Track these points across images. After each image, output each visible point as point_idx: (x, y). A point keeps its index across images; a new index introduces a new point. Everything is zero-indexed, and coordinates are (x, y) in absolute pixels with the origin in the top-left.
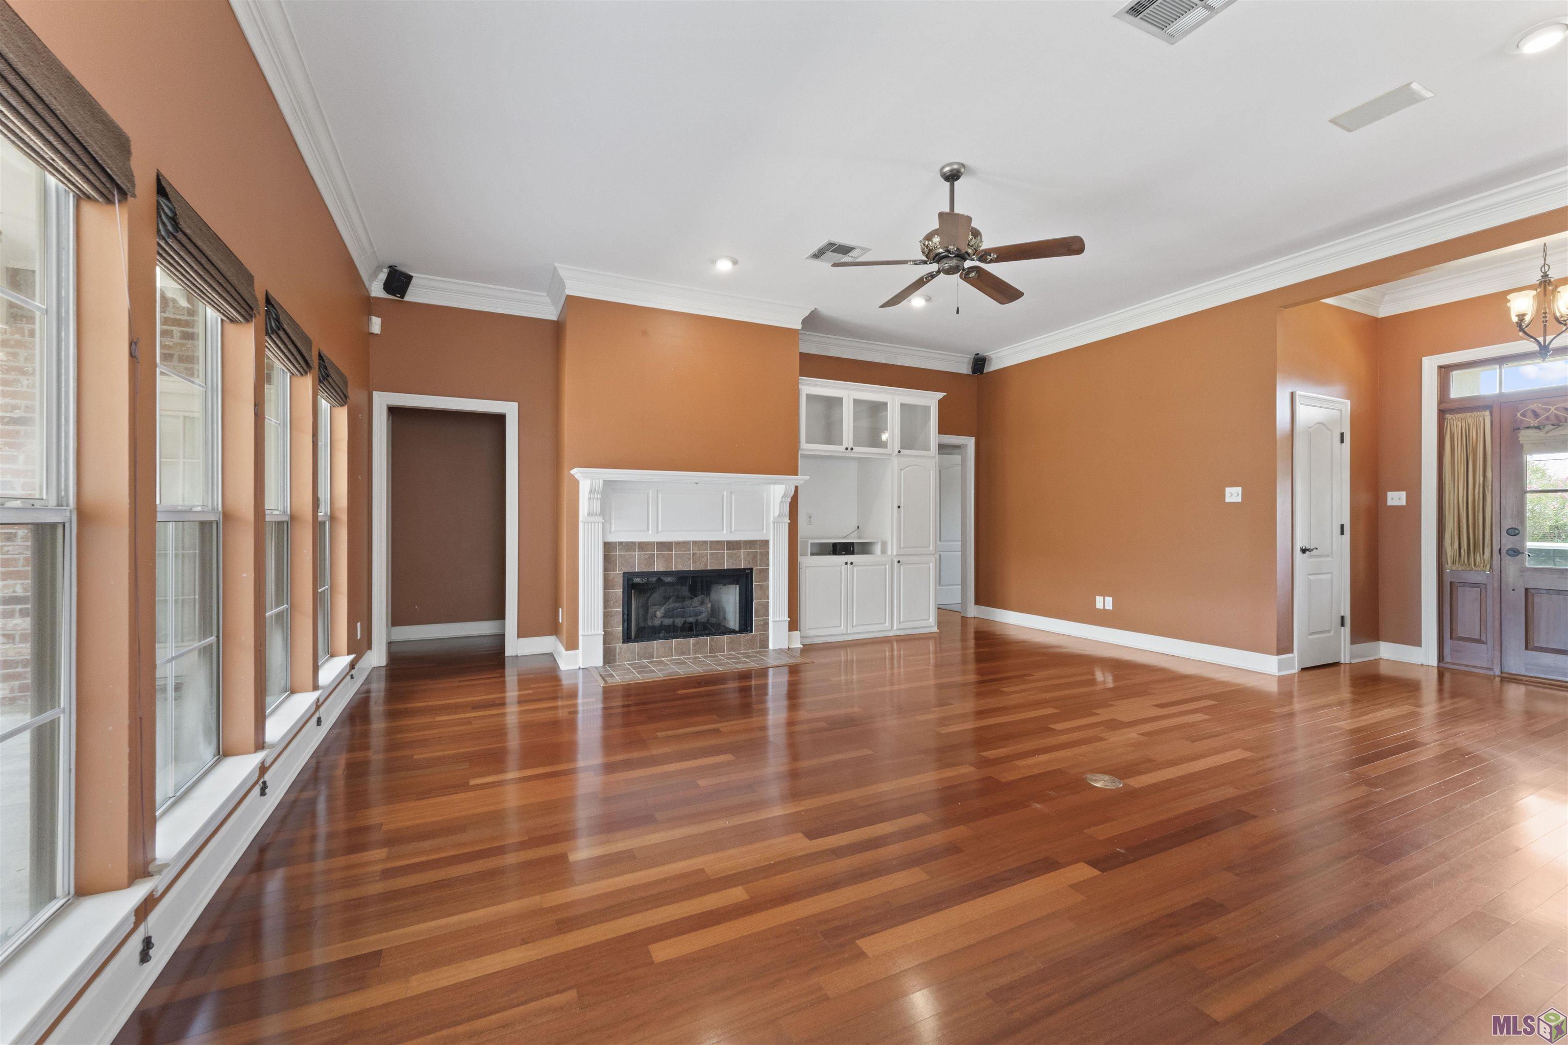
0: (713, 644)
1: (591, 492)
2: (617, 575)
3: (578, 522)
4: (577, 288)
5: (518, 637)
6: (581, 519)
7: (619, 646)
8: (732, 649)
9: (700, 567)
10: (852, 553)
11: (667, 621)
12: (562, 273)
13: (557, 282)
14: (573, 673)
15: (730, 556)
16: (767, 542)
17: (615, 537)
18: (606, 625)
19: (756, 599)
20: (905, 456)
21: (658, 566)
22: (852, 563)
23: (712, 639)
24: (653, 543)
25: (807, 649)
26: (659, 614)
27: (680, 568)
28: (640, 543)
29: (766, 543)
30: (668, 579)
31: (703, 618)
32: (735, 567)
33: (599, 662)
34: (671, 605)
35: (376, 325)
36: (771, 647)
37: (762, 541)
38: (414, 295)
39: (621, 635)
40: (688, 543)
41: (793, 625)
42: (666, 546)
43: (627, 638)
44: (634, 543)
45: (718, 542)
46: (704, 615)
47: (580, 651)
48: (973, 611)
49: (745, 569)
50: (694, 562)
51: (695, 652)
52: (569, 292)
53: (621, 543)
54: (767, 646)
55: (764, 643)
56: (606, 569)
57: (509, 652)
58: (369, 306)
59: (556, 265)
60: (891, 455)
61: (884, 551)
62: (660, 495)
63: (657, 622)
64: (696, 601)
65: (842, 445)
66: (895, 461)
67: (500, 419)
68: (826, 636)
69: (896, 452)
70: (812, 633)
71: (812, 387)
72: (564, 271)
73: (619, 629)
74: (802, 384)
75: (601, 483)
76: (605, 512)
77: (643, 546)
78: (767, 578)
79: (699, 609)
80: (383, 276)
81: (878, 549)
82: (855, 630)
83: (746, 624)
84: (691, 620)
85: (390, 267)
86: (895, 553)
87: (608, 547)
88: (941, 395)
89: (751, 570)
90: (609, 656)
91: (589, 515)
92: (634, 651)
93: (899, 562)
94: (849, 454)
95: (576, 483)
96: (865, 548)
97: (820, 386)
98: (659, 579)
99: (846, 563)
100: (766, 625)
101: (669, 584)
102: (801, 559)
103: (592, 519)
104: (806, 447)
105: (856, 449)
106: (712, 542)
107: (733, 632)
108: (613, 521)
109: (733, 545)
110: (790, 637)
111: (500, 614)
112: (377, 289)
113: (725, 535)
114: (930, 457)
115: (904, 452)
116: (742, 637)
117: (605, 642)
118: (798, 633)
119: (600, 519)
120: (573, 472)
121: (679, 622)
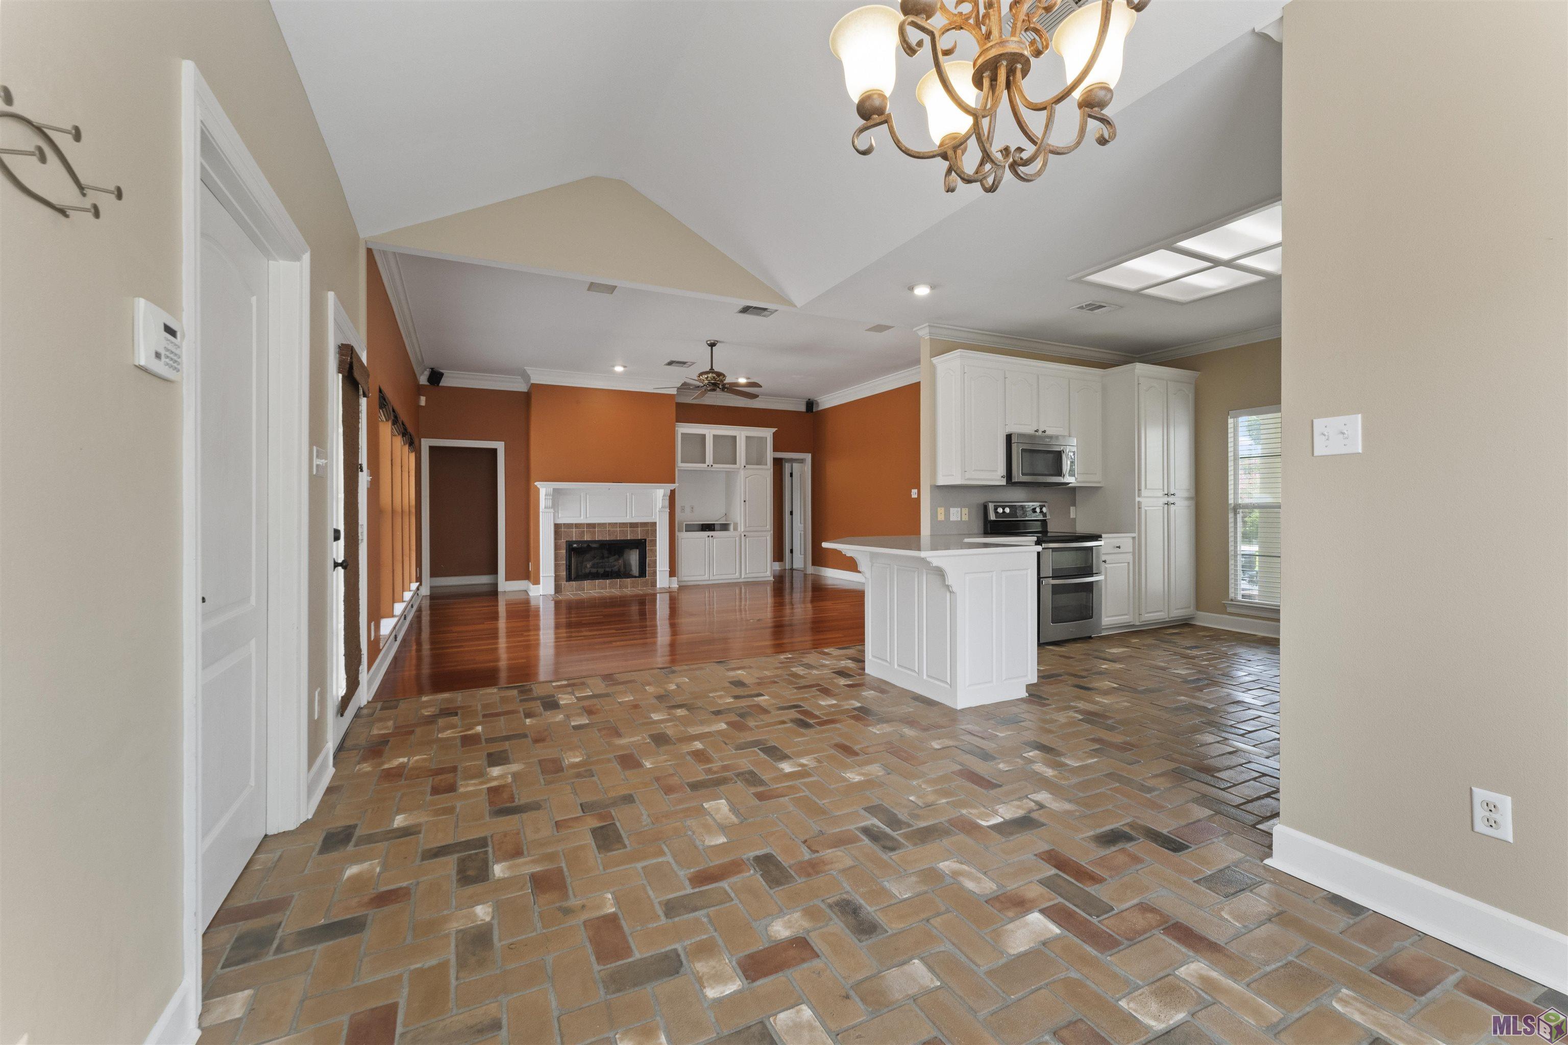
0: (621, 583)
1: (546, 495)
2: (563, 541)
3: (539, 512)
4: (536, 379)
5: (506, 580)
6: (541, 510)
7: (564, 583)
8: (633, 587)
9: (612, 538)
10: (714, 530)
11: (594, 570)
12: (529, 372)
13: (525, 376)
14: (537, 598)
15: (632, 532)
16: (656, 523)
17: (560, 521)
18: (556, 571)
19: (649, 557)
20: (747, 469)
21: (586, 538)
22: (712, 536)
23: (620, 581)
24: (584, 524)
25: (681, 588)
26: (588, 566)
27: (600, 538)
28: (576, 524)
29: (654, 524)
30: (594, 545)
31: (616, 569)
32: (635, 538)
33: (552, 592)
34: (596, 561)
35: (423, 401)
36: (658, 586)
37: (652, 523)
38: (444, 383)
39: (565, 577)
40: (605, 524)
41: (673, 573)
42: (592, 526)
43: (569, 579)
44: (572, 524)
45: (624, 524)
46: (616, 567)
47: (541, 586)
48: (811, 570)
49: (641, 540)
50: (609, 535)
51: (610, 588)
52: (533, 381)
53: (564, 524)
54: (656, 586)
55: (654, 584)
56: (556, 539)
57: (500, 589)
58: (419, 390)
59: (525, 368)
60: (739, 469)
61: (735, 529)
62: (588, 496)
63: (587, 571)
64: (612, 559)
65: (705, 463)
66: (742, 473)
67: (494, 452)
68: (695, 581)
69: (743, 467)
70: (686, 579)
71: (685, 429)
72: (529, 370)
73: (564, 574)
74: (678, 427)
75: (552, 489)
76: (555, 505)
77: (577, 526)
78: (655, 545)
79: (616, 563)
80: (427, 373)
81: (732, 527)
82: (714, 578)
83: (642, 573)
84: (607, 569)
85: (432, 369)
86: (742, 530)
87: (557, 526)
88: (774, 430)
89: (645, 540)
90: (558, 589)
91: (545, 508)
92: (573, 586)
93: (745, 536)
94: (709, 469)
95: (537, 490)
96: (725, 527)
97: (691, 428)
98: (589, 546)
99: (709, 536)
100: (655, 572)
101: (595, 548)
102: (677, 533)
103: (548, 510)
104: (680, 465)
105: (715, 466)
106: (620, 523)
107: (636, 577)
108: (560, 512)
109: (633, 525)
110: (670, 582)
111: (494, 571)
112: (423, 380)
113: (628, 520)
114: (767, 469)
115: (747, 466)
116: (640, 580)
117: (556, 581)
118: (676, 578)
119: (552, 510)
120: (536, 484)
121: (601, 571)
